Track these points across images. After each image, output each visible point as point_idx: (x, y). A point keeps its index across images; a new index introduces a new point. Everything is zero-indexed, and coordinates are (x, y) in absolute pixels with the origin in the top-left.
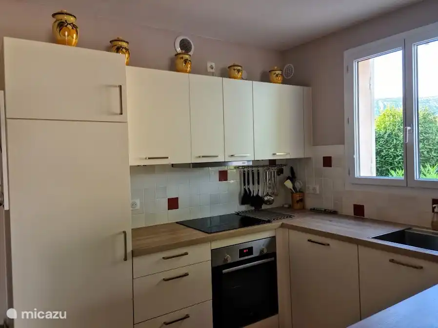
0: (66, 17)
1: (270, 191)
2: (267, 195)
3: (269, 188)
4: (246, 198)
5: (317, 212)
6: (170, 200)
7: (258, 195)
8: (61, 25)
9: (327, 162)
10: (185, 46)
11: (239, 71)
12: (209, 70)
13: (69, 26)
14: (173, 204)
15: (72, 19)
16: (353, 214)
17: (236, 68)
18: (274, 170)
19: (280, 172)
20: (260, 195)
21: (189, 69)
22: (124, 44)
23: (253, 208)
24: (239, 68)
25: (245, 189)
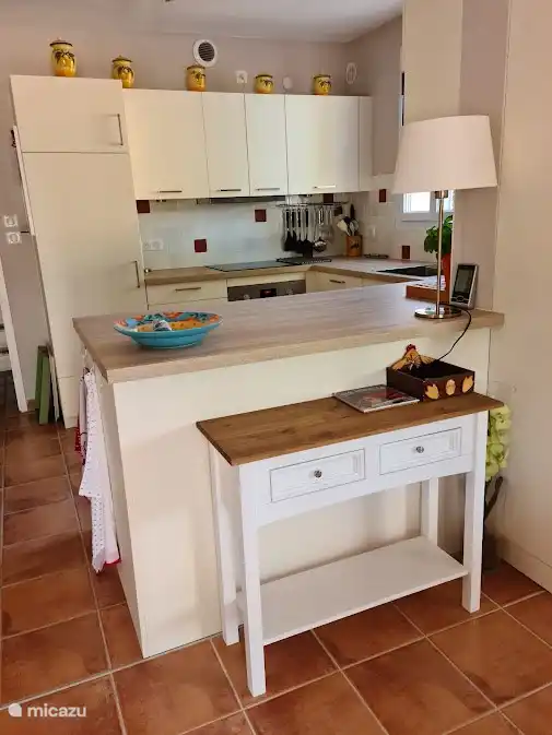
0: (62, 47)
1: (323, 236)
2: (320, 240)
3: (322, 232)
4: (291, 243)
5: (371, 257)
6: (196, 242)
7: (306, 240)
8: (58, 55)
9: (383, 195)
10: (206, 52)
11: (266, 82)
12: (239, 81)
13: (66, 56)
14: (201, 246)
15: (68, 47)
16: (400, 258)
17: (264, 78)
18: (329, 210)
19: (339, 211)
20: (310, 239)
21: (202, 86)
22: (127, 64)
23: (301, 255)
24: (268, 79)
25: (289, 233)
